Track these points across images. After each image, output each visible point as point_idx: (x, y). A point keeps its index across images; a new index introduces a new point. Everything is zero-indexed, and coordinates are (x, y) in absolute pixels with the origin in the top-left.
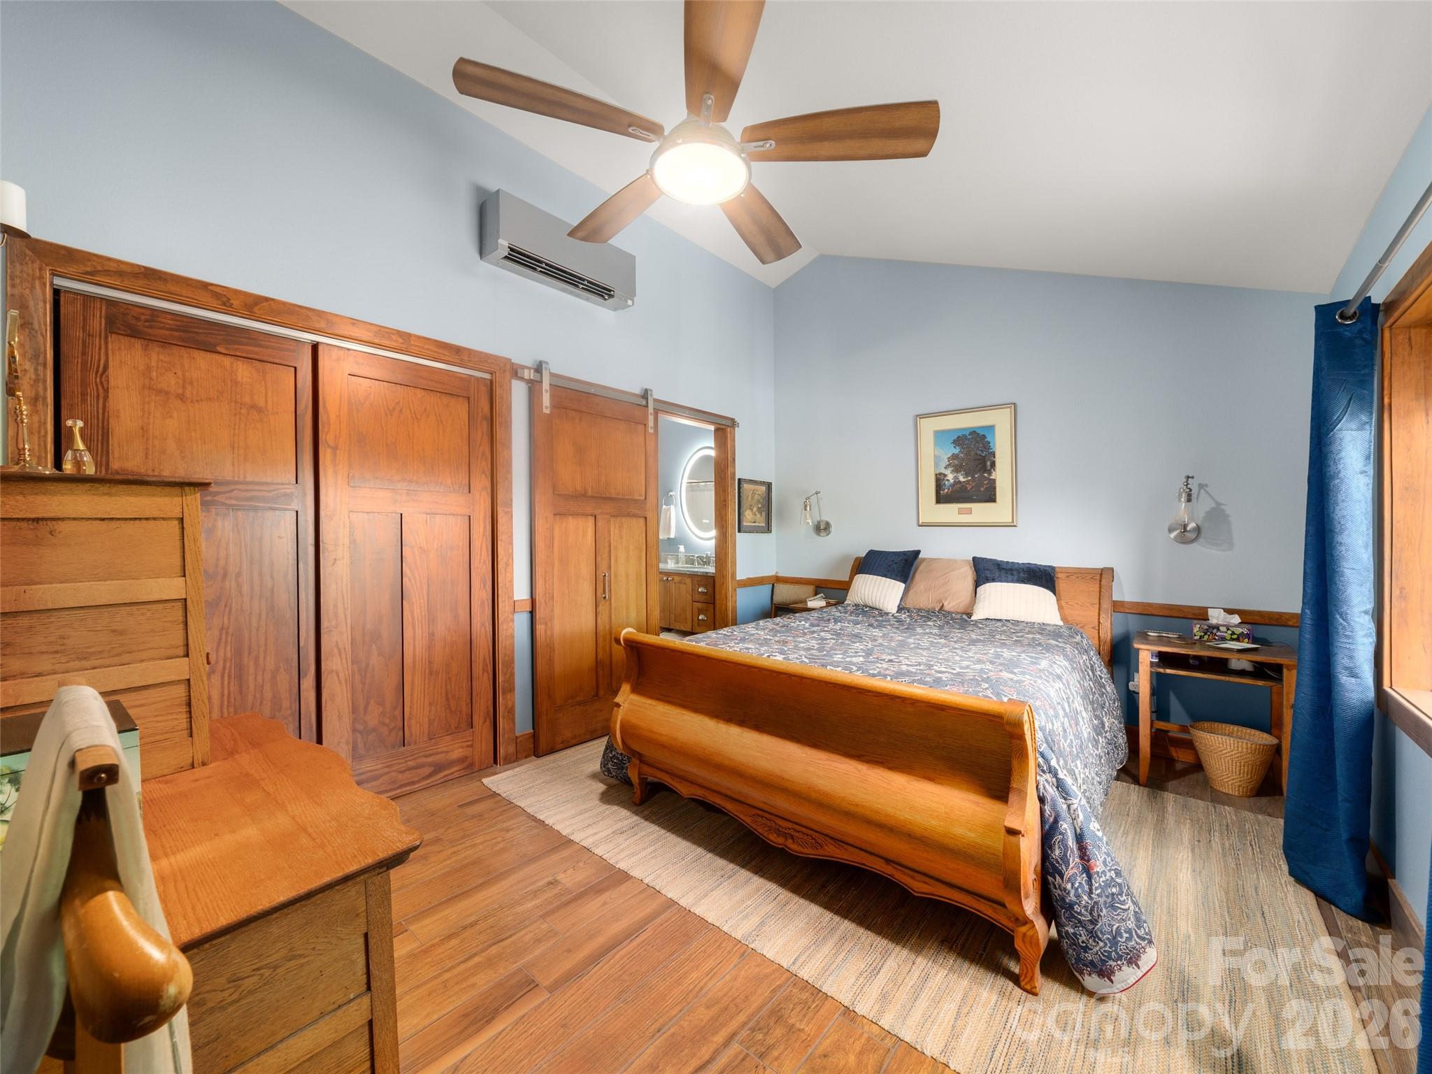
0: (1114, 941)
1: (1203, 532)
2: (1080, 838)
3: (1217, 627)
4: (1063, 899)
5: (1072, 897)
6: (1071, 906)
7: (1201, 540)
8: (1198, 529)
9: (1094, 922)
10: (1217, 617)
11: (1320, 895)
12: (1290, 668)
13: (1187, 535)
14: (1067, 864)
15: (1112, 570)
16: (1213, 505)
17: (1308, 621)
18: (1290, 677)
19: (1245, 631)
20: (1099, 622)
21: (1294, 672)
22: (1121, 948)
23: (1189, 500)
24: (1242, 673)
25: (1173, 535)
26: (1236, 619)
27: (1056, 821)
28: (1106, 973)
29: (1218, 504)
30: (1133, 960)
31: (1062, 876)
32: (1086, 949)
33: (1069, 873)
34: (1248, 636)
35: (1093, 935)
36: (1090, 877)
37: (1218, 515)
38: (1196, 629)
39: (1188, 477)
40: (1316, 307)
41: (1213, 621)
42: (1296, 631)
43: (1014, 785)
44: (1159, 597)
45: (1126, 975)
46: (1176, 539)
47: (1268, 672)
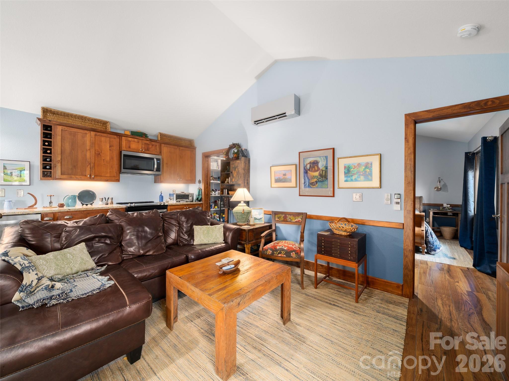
0: (436, 246)
1: (442, 189)
2: (431, 233)
3: (445, 207)
4: (429, 241)
5: (430, 241)
6: (430, 242)
7: (441, 190)
8: (441, 188)
9: (433, 244)
10: (445, 205)
11: (465, 248)
12: (460, 214)
13: (439, 189)
14: (429, 236)
15: (422, 197)
16: (444, 183)
17: (463, 206)
18: (460, 216)
19: (451, 208)
20: (420, 208)
21: (461, 214)
22: (437, 247)
23: (440, 182)
24: (450, 215)
25: (435, 190)
26: (449, 206)
27: (427, 230)
28: (435, 251)
29: (445, 183)
30: (439, 249)
31: (428, 238)
32: (432, 248)
33: (429, 237)
34: (451, 209)
35: (433, 245)
36: (432, 238)
37: (445, 186)
38: (441, 208)
39: (439, 178)
40: (465, 153)
41: (444, 206)
42: (461, 208)
43: (422, 225)
44: (432, 202)
45: (438, 251)
46: (436, 190)
47: (456, 215)
